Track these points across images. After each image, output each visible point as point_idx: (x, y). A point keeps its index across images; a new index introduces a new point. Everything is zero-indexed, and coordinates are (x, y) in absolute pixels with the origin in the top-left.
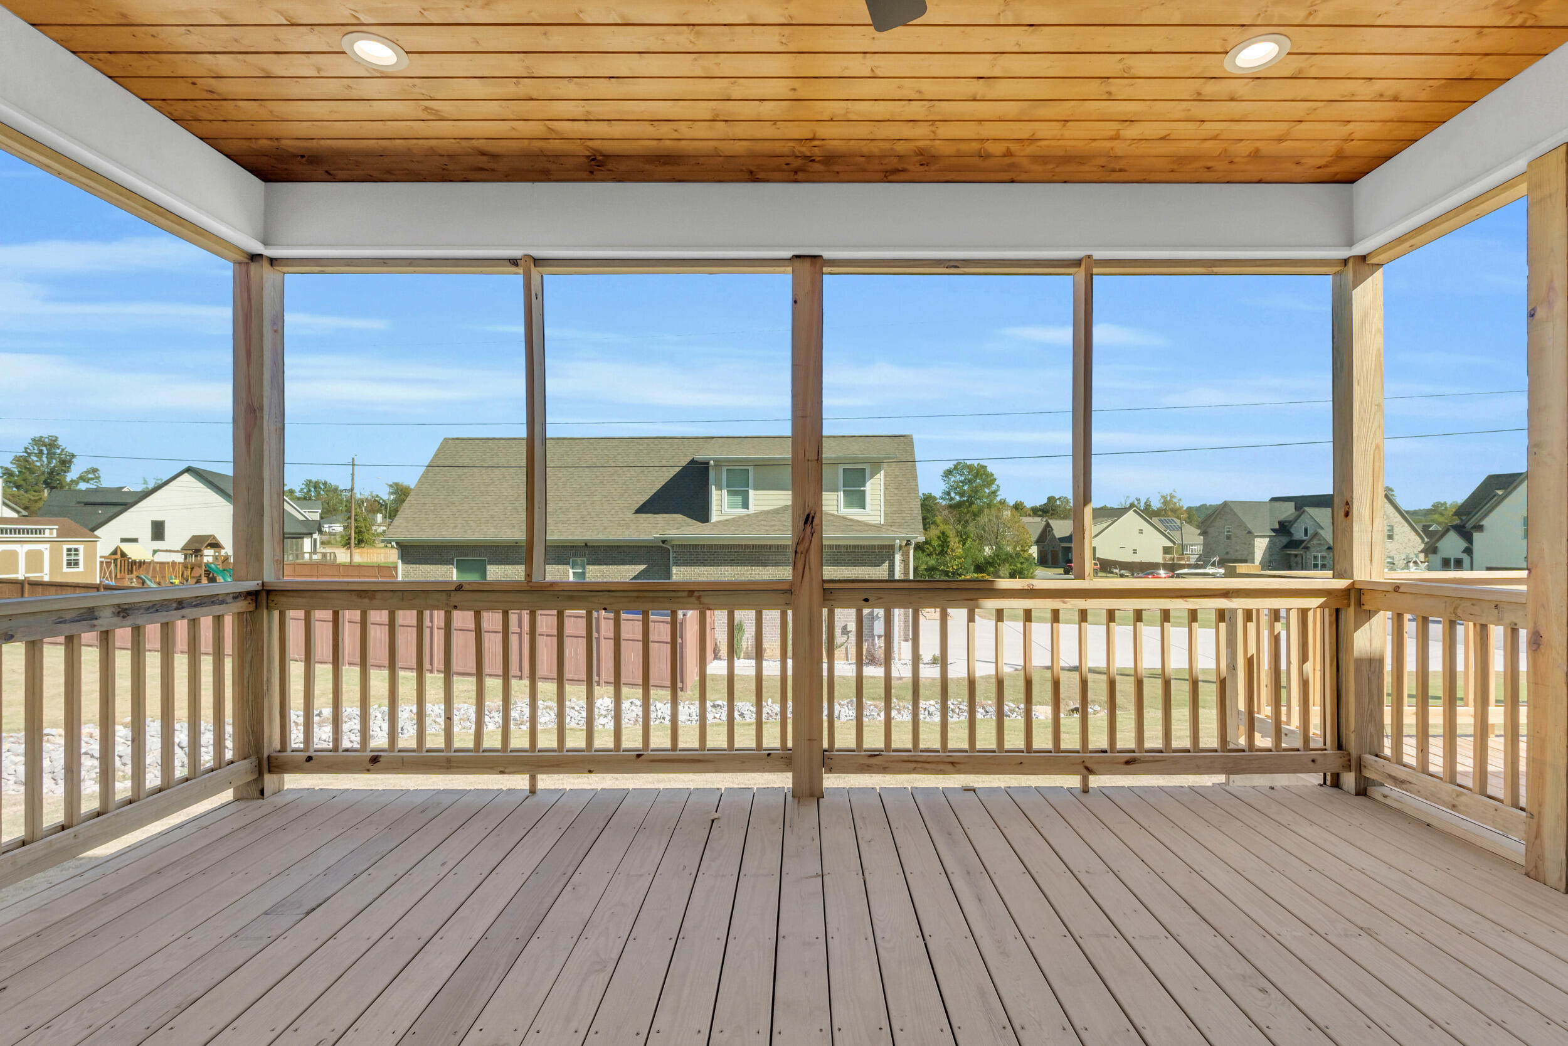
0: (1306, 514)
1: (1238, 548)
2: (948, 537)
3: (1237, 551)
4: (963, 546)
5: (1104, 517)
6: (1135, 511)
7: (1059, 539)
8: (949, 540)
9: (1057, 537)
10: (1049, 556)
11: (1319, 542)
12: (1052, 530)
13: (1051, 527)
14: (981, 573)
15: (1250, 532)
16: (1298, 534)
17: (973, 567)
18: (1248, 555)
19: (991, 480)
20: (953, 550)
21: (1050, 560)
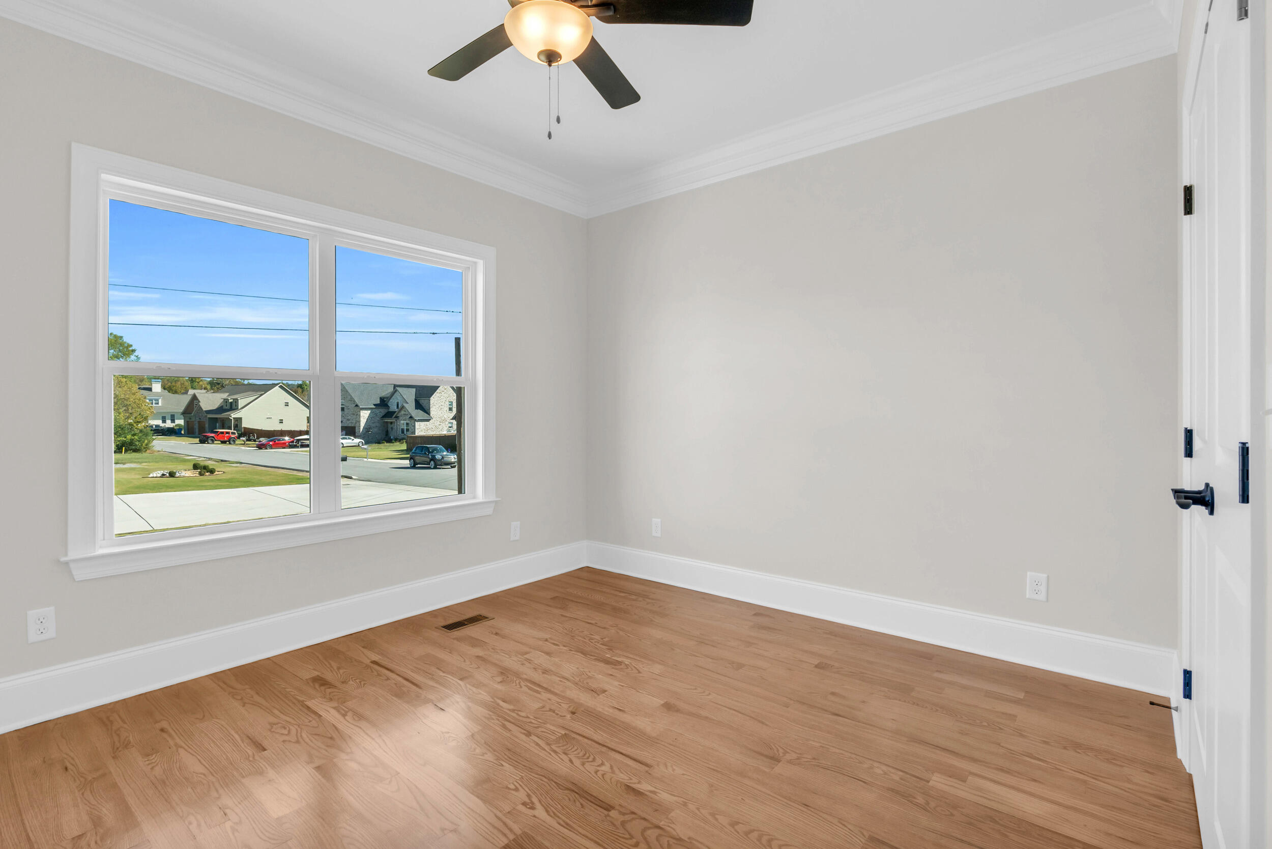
0: (398, 392)
1: (349, 417)
3: (348, 420)
5: (253, 391)
6: (281, 387)
7: (205, 411)
9: (204, 409)
10: (196, 427)
11: (404, 413)
12: (199, 402)
13: (197, 399)
15: (357, 406)
16: (393, 408)
18: (356, 423)
21: (197, 430)
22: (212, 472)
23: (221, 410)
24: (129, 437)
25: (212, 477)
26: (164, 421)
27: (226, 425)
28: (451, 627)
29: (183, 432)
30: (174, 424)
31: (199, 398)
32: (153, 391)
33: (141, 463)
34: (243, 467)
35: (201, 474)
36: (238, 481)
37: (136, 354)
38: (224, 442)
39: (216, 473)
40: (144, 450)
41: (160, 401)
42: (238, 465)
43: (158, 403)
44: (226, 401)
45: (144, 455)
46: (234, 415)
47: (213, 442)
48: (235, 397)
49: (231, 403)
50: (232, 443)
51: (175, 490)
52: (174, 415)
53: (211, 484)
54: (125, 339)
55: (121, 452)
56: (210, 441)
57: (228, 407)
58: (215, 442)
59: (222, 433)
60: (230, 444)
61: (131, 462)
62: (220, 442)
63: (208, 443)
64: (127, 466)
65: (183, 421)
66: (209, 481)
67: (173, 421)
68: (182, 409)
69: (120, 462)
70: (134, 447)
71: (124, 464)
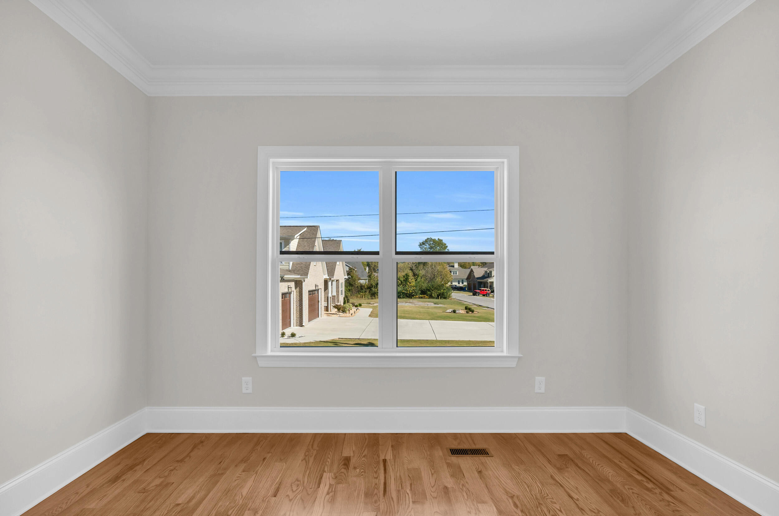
2: (409, 276)
4: (416, 281)
7: (476, 278)
8: (409, 277)
9: (476, 277)
10: (472, 287)
12: (474, 273)
13: (473, 272)
14: (423, 295)
17: (420, 292)
19: (445, 247)
20: (410, 283)
21: (472, 289)
22: (473, 311)
23: (483, 277)
24: (442, 291)
25: (473, 315)
26: (459, 283)
27: (486, 287)
28: (455, 452)
29: (466, 289)
30: (463, 285)
31: (473, 270)
32: (455, 267)
33: (445, 304)
34: (489, 310)
35: (467, 312)
36: (483, 318)
37: (448, 248)
38: (484, 295)
39: (475, 312)
40: (448, 298)
41: (457, 272)
42: (487, 309)
43: (456, 274)
44: (486, 272)
45: (448, 300)
46: (490, 280)
47: (479, 296)
48: (490, 270)
49: (489, 273)
50: (488, 296)
51: (452, 320)
52: (463, 280)
53: (470, 318)
54: (444, 241)
55: (439, 299)
56: (477, 295)
57: (487, 276)
58: (480, 295)
59: (483, 290)
60: (487, 296)
61: (441, 304)
62: (482, 295)
63: (476, 296)
64: (439, 305)
65: (466, 283)
66: (471, 316)
67: (463, 283)
68: (466, 277)
69: (437, 303)
70: (444, 296)
71: (438, 304)
